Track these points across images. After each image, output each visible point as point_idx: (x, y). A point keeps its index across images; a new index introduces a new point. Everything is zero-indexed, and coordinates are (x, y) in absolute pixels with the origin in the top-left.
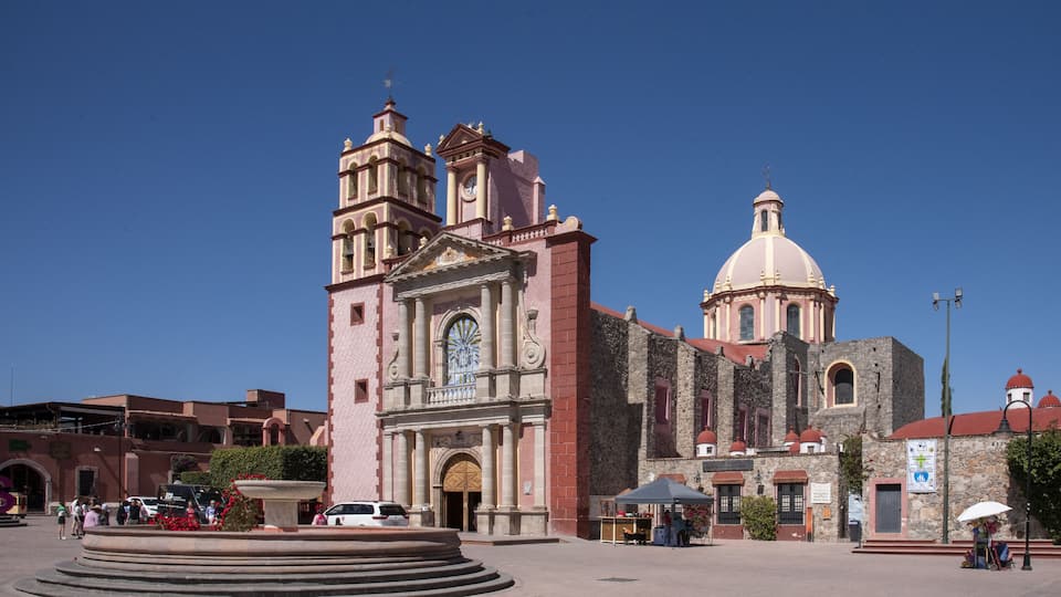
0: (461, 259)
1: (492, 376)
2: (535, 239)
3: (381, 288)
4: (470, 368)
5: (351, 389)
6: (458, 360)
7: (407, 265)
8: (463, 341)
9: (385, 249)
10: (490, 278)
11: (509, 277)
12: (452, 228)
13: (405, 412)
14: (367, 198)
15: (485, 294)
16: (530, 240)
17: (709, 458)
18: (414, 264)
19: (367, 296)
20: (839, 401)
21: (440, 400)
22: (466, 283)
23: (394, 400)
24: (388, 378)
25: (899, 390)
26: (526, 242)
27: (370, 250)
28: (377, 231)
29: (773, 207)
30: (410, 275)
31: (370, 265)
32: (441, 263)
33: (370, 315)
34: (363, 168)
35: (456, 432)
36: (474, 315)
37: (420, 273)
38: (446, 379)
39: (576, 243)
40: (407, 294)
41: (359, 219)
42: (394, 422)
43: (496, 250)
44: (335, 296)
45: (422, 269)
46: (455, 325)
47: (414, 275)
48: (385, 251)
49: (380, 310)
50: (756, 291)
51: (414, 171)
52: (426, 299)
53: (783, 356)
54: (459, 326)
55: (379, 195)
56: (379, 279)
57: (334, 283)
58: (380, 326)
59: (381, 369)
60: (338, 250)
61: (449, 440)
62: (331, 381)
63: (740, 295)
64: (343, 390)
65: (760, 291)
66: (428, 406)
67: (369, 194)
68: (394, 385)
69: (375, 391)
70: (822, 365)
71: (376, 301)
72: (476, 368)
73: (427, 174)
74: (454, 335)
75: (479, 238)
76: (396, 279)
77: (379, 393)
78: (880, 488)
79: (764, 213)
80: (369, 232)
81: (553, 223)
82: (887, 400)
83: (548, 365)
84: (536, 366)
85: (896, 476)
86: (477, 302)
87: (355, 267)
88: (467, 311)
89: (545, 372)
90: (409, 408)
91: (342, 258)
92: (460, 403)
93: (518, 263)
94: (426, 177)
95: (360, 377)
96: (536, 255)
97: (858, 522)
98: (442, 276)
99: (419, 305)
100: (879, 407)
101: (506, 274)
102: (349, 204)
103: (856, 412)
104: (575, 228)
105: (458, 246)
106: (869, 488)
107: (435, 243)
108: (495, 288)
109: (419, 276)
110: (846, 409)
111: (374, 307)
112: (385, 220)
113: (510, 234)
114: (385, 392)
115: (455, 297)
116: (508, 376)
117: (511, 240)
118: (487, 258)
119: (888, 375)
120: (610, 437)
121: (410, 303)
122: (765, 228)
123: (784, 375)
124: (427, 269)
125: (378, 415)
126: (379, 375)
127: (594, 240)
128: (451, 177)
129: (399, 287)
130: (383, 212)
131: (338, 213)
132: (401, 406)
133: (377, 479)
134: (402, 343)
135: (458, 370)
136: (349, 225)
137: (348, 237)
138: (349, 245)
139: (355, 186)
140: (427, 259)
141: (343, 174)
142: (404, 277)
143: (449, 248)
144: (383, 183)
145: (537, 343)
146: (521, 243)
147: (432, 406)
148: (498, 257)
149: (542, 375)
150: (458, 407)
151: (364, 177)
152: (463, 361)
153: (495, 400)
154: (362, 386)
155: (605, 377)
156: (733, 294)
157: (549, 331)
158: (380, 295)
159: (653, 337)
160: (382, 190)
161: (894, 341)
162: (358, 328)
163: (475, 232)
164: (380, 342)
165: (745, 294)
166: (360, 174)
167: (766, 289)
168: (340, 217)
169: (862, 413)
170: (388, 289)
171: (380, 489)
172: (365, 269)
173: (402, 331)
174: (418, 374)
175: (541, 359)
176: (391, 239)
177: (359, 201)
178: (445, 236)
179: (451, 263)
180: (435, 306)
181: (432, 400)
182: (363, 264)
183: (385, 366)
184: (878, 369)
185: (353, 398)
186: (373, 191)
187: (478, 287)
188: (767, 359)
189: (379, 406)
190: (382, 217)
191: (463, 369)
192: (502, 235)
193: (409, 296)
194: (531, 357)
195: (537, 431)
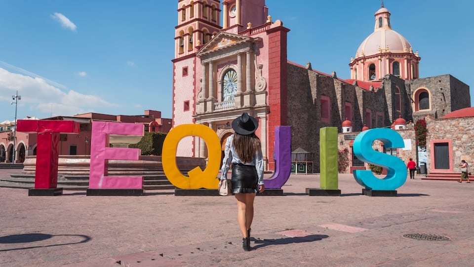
0: (228, 43)
1: (242, 96)
2: (262, 32)
3: (195, 59)
4: (233, 93)
5: (182, 106)
6: (228, 90)
7: (205, 48)
8: (230, 81)
9: (196, 42)
10: (242, 51)
11: (250, 50)
12: (225, 30)
13: (204, 114)
14: (189, 20)
15: (239, 58)
16: (259, 32)
17: (348, 133)
18: (209, 47)
19: (189, 63)
20: (422, 108)
21: (220, 108)
22: (231, 54)
23: (200, 109)
24: (198, 100)
25: (455, 102)
26: (257, 33)
27: (191, 43)
28: (193, 34)
29: (385, 15)
30: (206, 52)
31: (190, 50)
32: (220, 45)
33: (191, 72)
34: (187, 7)
35: (227, 122)
36: (234, 69)
37: (211, 51)
38: (223, 99)
39: (280, 32)
40: (206, 61)
41: (186, 30)
42: (200, 119)
43: (243, 38)
44: (176, 64)
45: (212, 49)
46: (227, 74)
47: (208, 52)
48: (197, 43)
49: (194, 69)
50: (377, 56)
51: (210, 7)
52: (214, 63)
53: (390, 86)
54: (228, 74)
55: (194, 18)
56: (194, 55)
57: (175, 58)
58: (194, 77)
59: (195, 96)
60: (177, 44)
61: (224, 126)
62: (174, 102)
63: (368, 58)
64: (179, 106)
65: (378, 56)
66: (214, 111)
67: (190, 18)
68: (200, 102)
69: (192, 105)
70: (412, 90)
71: (193, 65)
72: (235, 93)
73: (216, 7)
74: (226, 78)
75: (237, 34)
76: (200, 55)
77: (194, 106)
78: (436, 145)
79: (381, 19)
80: (190, 35)
81: (270, 24)
82: (448, 107)
83: (267, 90)
84: (262, 90)
85: (445, 139)
86: (235, 62)
87: (184, 51)
88: (231, 67)
89: (266, 93)
90: (206, 112)
91: (179, 47)
92: (228, 109)
93: (254, 43)
94: (216, 9)
95: (186, 100)
96: (262, 39)
97: (425, 164)
98: (220, 52)
99: (210, 65)
100: (444, 110)
101: (248, 49)
102: (182, 23)
103: (431, 113)
104: (279, 25)
105: (227, 37)
106: (430, 145)
107: (217, 37)
108: (243, 55)
109: (210, 52)
110: (426, 112)
111: (192, 68)
112: (197, 29)
113: (251, 30)
114: (197, 106)
115: (226, 61)
116: (249, 95)
117: (250, 34)
118: (240, 42)
119: (448, 94)
120: (298, 123)
121: (207, 65)
122: (381, 26)
123: (390, 95)
124: (214, 49)
125: (193, 116)
126: (194, 99)
127: (289, 30)
128: (225, 7)
129: (203, 58)
130: (195, 25)
131: (177, 27)
132: (203, 112)
133: (193, 145)
134: (203, 83)
135: (228, 94)
136: (182, 32)
137: (181, 38)
138: (181, 42)
139: (184, 15)
140: (213, 45)
141: (179, 10)
142: (204, 53)
143: (223, 39)
144: (196, 12)
145: (262, 79)
146: (255, 34)
147: (216, 111)
148: (244, 41)
149: (265, 94)
150: (227, 111)
151: (188, 10)
152: (230, 90)
153: (244, 107)
154: (187, 104)
155: (295, 95)
156: (365, 58)
157: (268, 74)
158: (195, 62)
159: (319, 76)
160: (196, 16)
161: (451, 76)
162: (186, 77)
163: (235, 31)
164: (194, 84)
165: (371, 58)
166: (186, 9)
167: (382, 55)
168: (179, 29)
169: (434, 113)
170: (198, 60)
171: (194, 150)
172: (189, 51)
173: (203, 78)
174: (210, 97)
175: (264, 87)
176: (199, 38)
177: (186, 21)
178: (221, 33)
179: (224, 45)
180: (218, 66)
181: (216, 108)
182: (187, 49)
183: (197, 94)
184: (442, 91)
185: (183, 109)
186: (192, 16)
187: (236, 56)
188: (381, 87)
189: (194, 112)
190: (195, 28)
191: (230, 94)
192: (247, 31)
193: (206, 62)
194: (260, 86)
195: (262, 120)
